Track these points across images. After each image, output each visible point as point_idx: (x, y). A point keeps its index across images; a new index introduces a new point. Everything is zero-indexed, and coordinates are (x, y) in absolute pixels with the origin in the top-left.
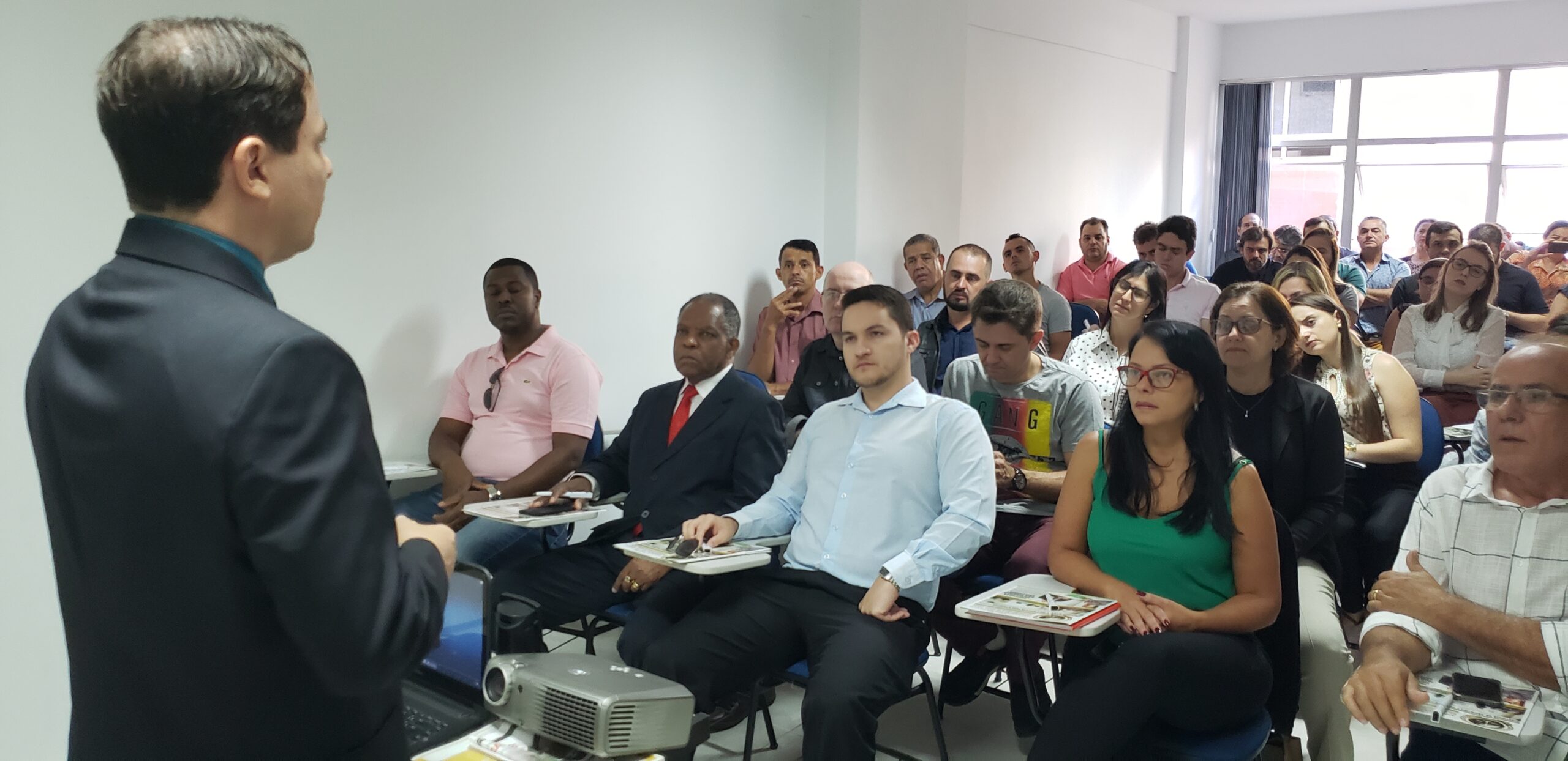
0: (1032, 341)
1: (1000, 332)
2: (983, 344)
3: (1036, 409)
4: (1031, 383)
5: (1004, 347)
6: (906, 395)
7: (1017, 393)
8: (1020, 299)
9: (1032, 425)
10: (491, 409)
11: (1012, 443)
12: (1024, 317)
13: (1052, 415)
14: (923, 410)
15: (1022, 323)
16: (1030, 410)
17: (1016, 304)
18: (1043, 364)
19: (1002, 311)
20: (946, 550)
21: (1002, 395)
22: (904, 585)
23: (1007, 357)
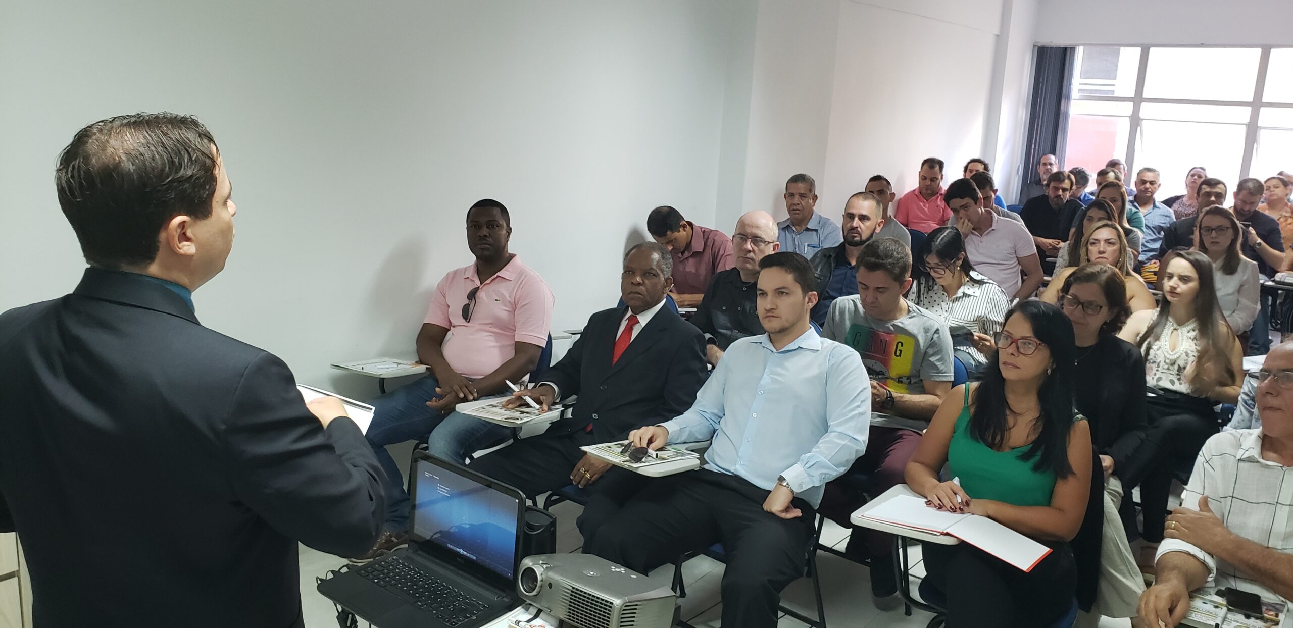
0: (902, 288)
1: (877, 278)
2: (864, 287)
3: (903, 342)
4: (899, 322)
5: (881, 290)
6: (805, 339)
7: (888, 328)
8: (895, 253)
9: (898, 353)
10: (468, 320)
11: (878, 367)
12: (898, 267)
14: (818, 352)
15: (895, 272)
16: (897, 342)
17: (892, 256)
18: (909, 308)
19: (881, 261)
20: (829, 461)
21: (874, 328)
22: (797, 490)
23: (882, 298)
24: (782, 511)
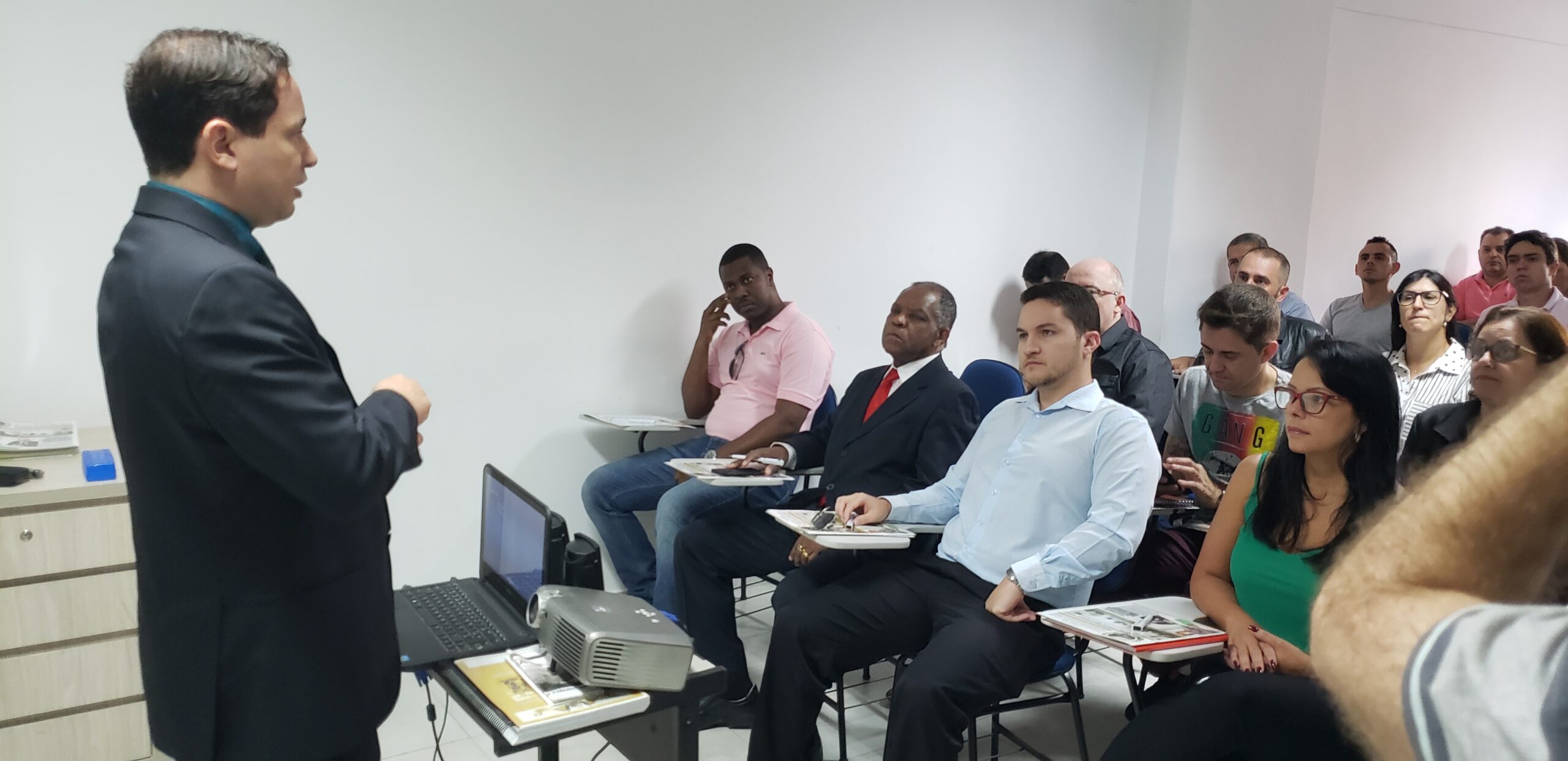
0: (1263, 353)
1: (1224, 338)
2: (1208, 350)
3: (1264, 426)
4: (1262, 399)
5: (1229, 355)
6: (1077, 397)
7: (1245, 408)
8: (1251, 305)
9: (1257, 443)
10: (734, 377)
11: (1234, 461)
12: (1251, 325)
13: (1278, 434)
14: (1090, 413)
16: (1257, 427)
17: (1245, 309)
18: (1278, 379)
19: (1226, 315)
20: (1077, 559)
21: (1228, 407)
22: (1028, 589)
23: (1232, 367)
24: (1005, 614)
